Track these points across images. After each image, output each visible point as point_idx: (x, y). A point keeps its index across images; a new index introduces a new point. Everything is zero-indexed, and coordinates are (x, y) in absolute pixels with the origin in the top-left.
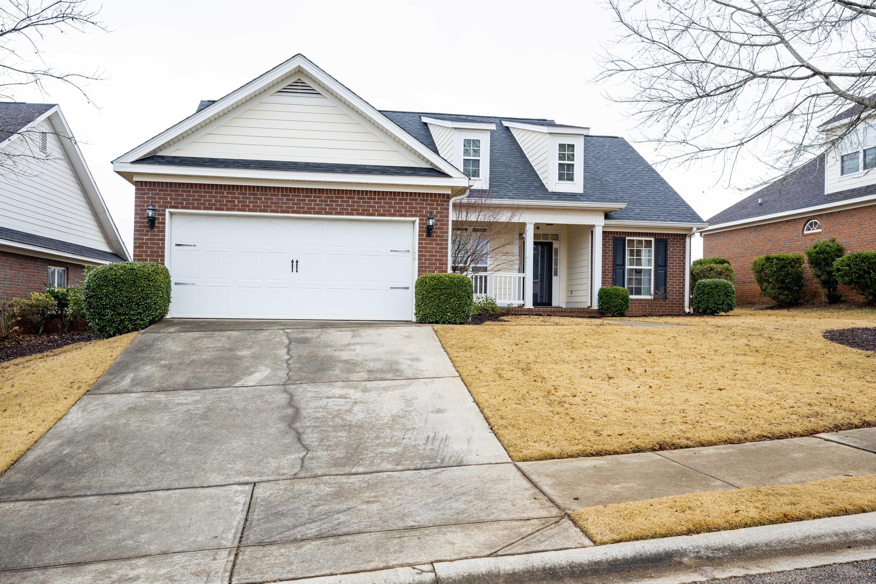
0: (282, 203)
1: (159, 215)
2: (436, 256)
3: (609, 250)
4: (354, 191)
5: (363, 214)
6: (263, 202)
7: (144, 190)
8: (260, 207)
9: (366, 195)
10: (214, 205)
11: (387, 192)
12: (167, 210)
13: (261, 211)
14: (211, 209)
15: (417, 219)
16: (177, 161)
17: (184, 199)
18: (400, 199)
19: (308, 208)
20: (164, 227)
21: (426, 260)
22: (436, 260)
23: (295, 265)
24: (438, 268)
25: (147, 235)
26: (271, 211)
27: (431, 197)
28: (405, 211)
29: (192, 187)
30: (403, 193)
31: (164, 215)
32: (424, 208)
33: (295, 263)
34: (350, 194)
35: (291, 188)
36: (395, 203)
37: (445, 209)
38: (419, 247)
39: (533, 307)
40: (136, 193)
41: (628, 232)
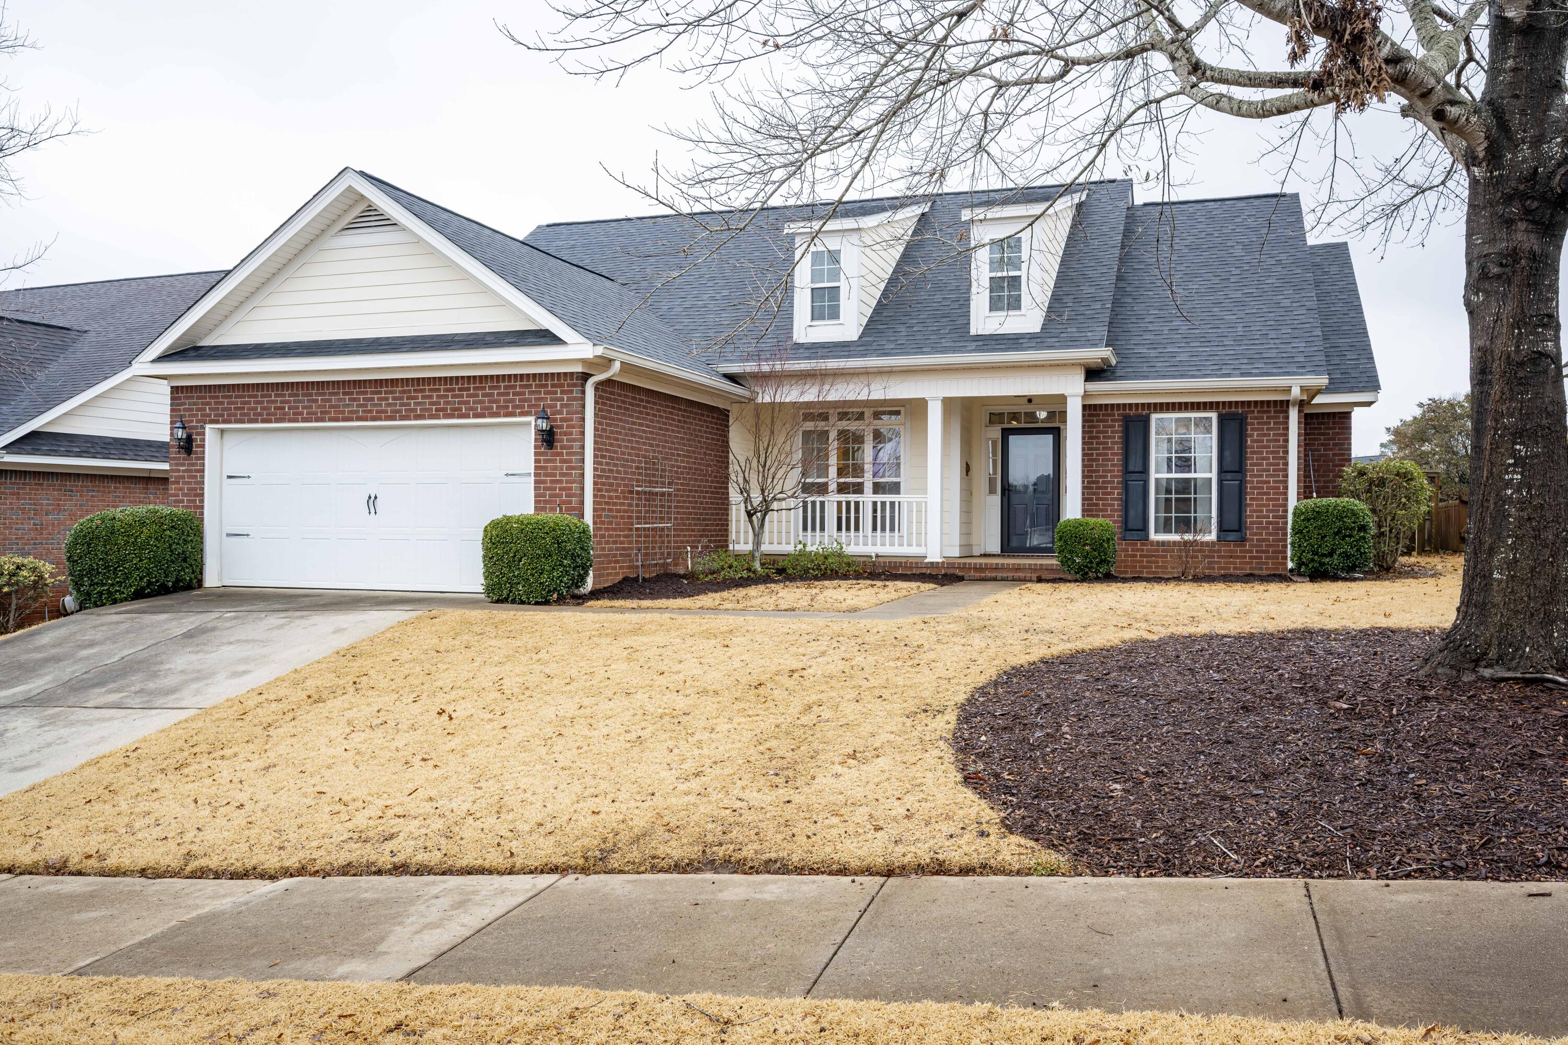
0: (344, 406)
1: (198, 434)
2: (560, 482)
3: (1113, 443)
4: (440, 378)
5: (452, 417)
6: (319, 407)
7: (180, 398)
8: (317, 413)
9: (457, 383)
10: (260, 414)
11: (486, 377)
13: (317, 420)
14: (256, 421)
17: (225, 409)
18: (506, 387)
19: (377, 412)
20: (203, 452)
21: (545, 489)
22: (561, 489)
23: (372, 500)
24: (564, 502)
25: (183, 465)
26: (331, 420)
27: (553, 380)
28: (514, 407)
29: (234, 391)
30: (510, 376)
31: (203, 434)
32: (541, 399)
34: (435, 384)
35: (355, 381)
36: (498, 395)
37: (575, 399)
38: (536, 468)
39: (940, 560)
40: (172, 405)
41: (1155, 404)
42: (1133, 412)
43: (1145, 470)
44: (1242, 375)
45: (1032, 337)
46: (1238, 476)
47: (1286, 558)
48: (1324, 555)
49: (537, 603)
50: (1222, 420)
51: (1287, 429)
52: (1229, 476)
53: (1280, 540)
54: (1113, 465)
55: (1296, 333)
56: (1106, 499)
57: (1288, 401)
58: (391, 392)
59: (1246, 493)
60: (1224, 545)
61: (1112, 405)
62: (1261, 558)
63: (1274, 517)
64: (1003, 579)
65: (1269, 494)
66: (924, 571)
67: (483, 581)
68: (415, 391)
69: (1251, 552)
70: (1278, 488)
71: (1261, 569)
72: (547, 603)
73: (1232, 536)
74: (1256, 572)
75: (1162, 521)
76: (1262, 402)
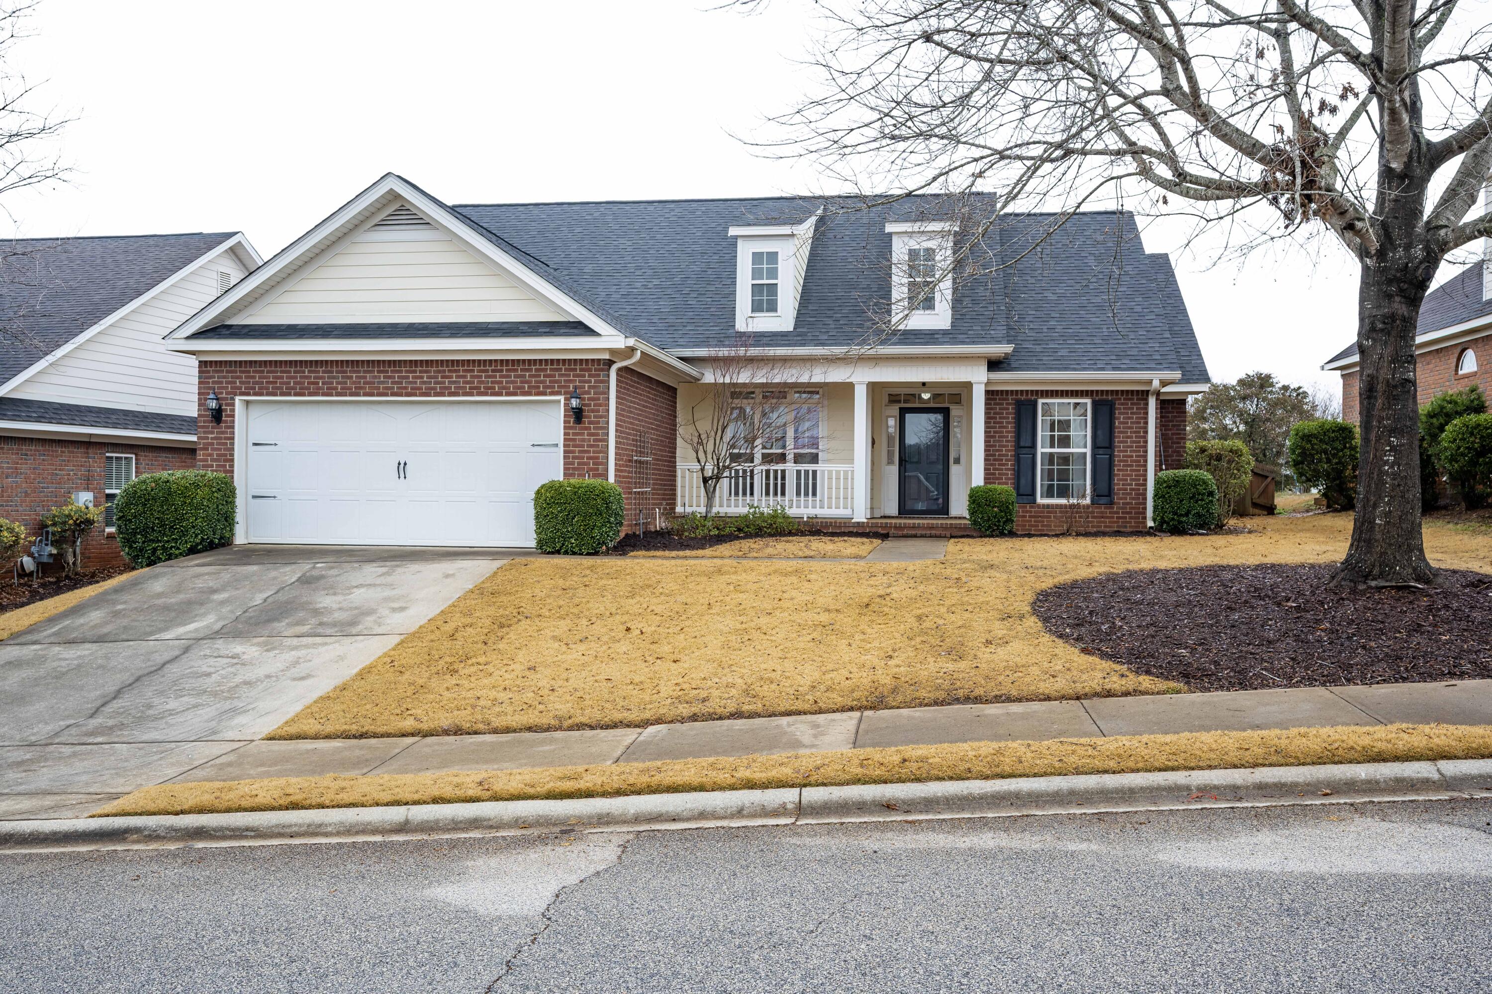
0: (379, 383)
1: (227, 405)
2: (588, 452)
4: (474, 361)
5: (486, 394)
6: (354, 383)
7: (208, 372)
8: (351, 389)
9: (490, 365)
10: (293, 388)
11: (518, 361)
12: (238, 399)
13: (351, 395)
14: (289, 394)
15: (561, 398)
16: (246, 330)
17: (257, 383)
18: (537, 370)
19: (412, 389)
20: (233, 422)
21: (574, 458)
22: (588, 458)
23: (402, 468)
24: (591, 469)
25: (212, 433)
26: (365, 395)
27: (581, 364)
28: (544, 387)
29: (266, 367)
30: (541, 360)
31: (233, 405)
32: (570, 381)
33: (402, 465)
34: (469, 366)
35: (389, 361)
36: (530, 376)
37: (602, 382)
38: (565, 440)
39: (865, 521)
40: (200, 377)
41: (1042, 391)
42: (1024, 397)
43: (1034, 446)
44: (1114, 369)
45: (945, 333)
46: (1108, 451)
47: (1145, 518)
48: (1182, 515)
49: (588, 554)
50: (1095, 404)
51: (1147, 413)
52: (1101, 451)
53: (1140, 504)
54: (1007, 441)
55: (1151, 335)
56: (1002, 470)
57: (1148, 391)
58: (426, 372)
59: (1115, 466)
60: (1097, 508)
61: (1007, 391)
62: (1126, 518)
63: (1136, 485)
64: (922, 536)
65: (1131, 466)
66: (851, 529)
67: (535, 536)
68: (450, 371)
69: (1118, 513)
70: (1139, 461)
71: (1126, 527)
72: (596, 553)
73: (1104, 500)
74: (1122, 530)
75: (1045, 488)
76: (1127, 391)
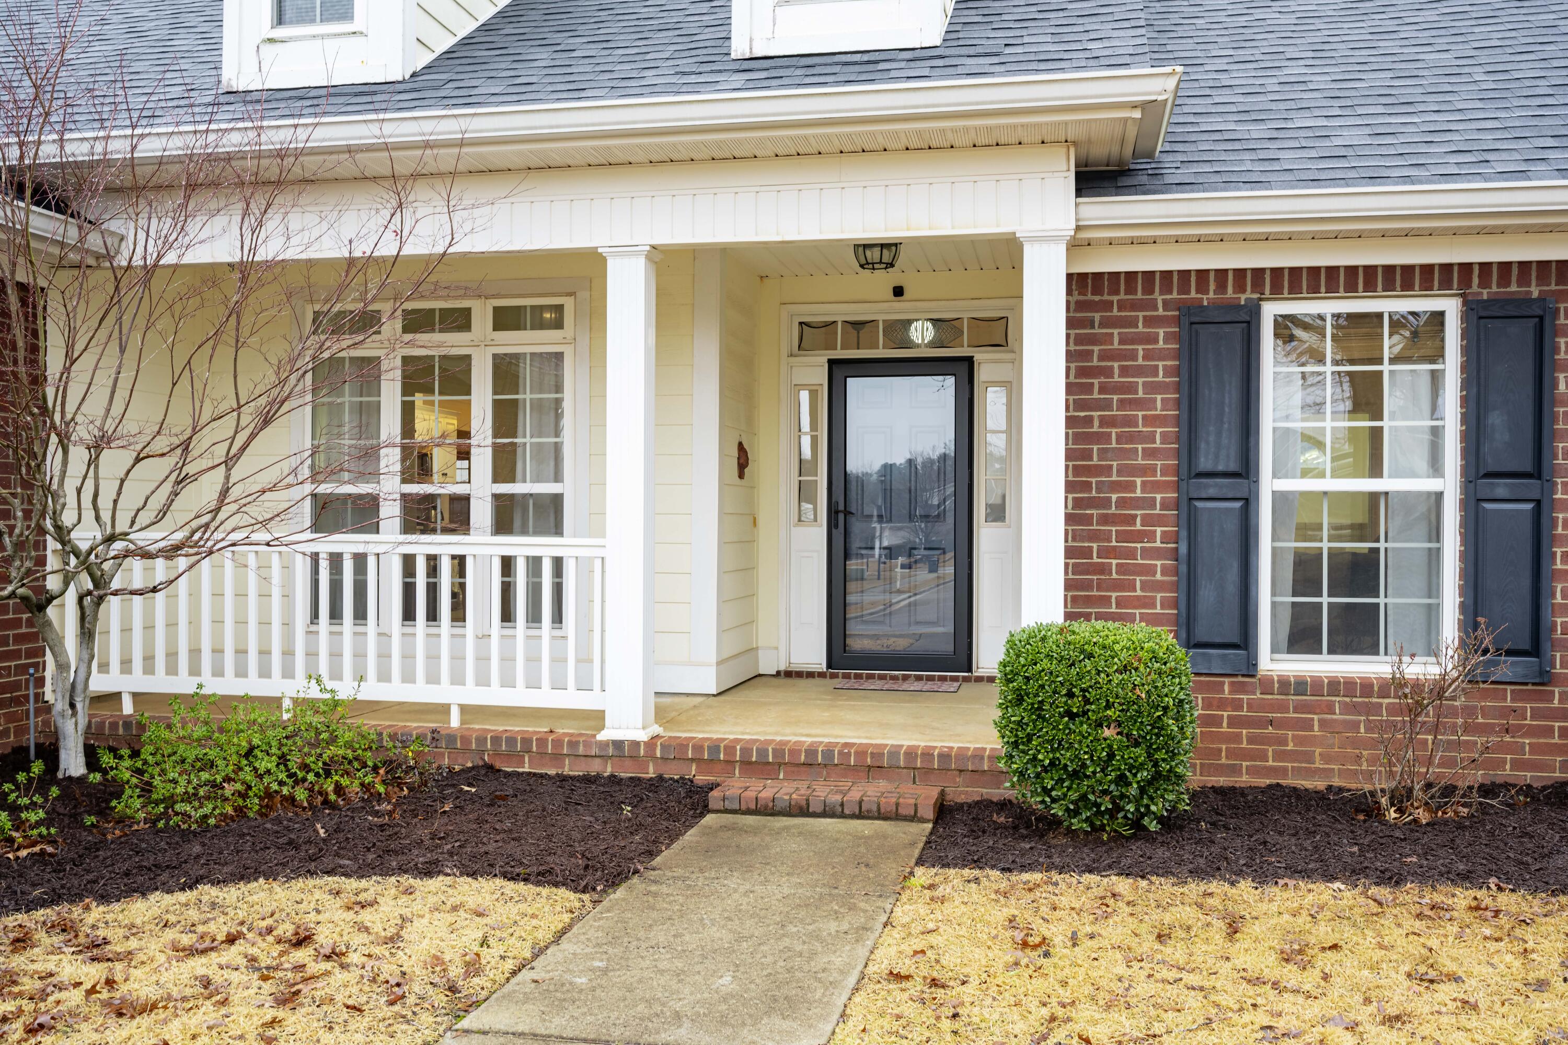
39: (642, 736)
41: (1277, 272)
42: (1210, 296)
43: (1245, 468)
44: (1560, 173)
45: (917, 56)
46: (1532, 487)
50: (1476, 316)
52: (1501, 488)
54: (1150, 453)
56: (1131, 554)
59: (1554, 540)
60: (1485, 695)
61: (1149, 275)
66: (594, 767)
69: (1567, 715)
73: (1512, 667)
75: (1289, 618)
